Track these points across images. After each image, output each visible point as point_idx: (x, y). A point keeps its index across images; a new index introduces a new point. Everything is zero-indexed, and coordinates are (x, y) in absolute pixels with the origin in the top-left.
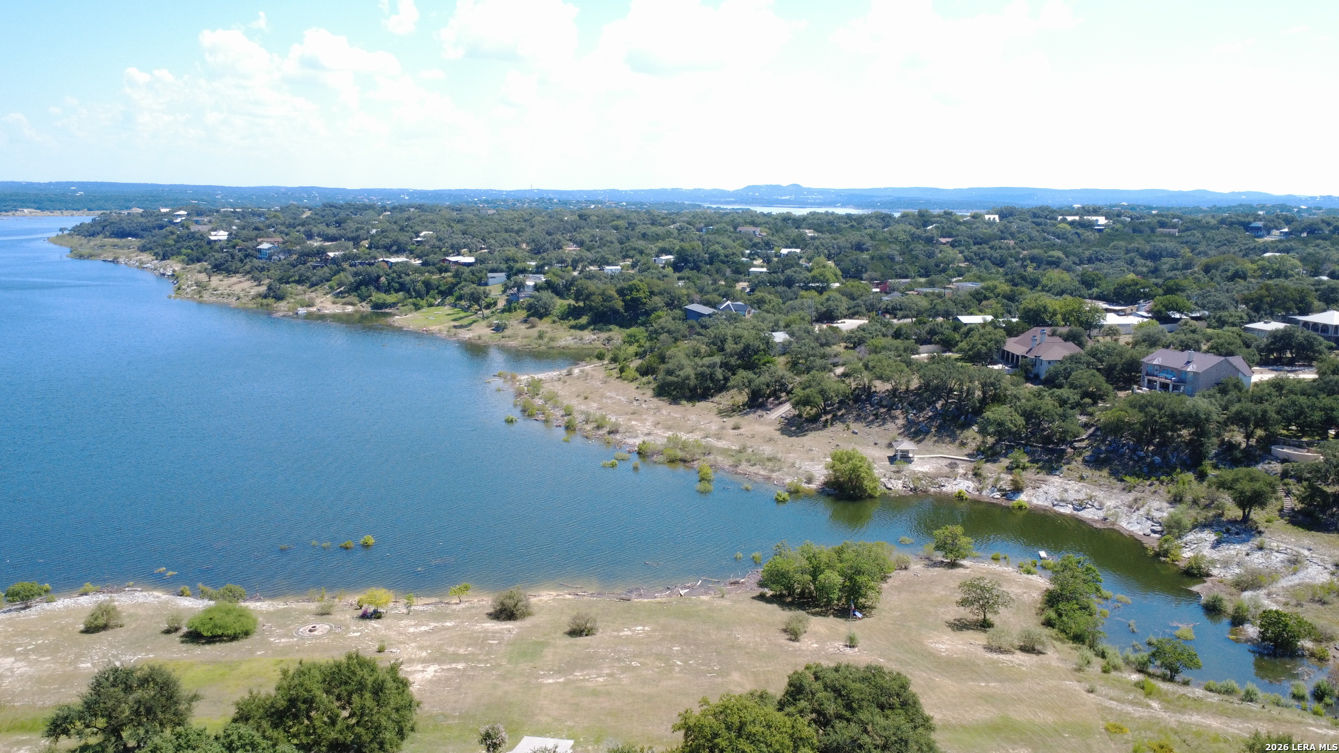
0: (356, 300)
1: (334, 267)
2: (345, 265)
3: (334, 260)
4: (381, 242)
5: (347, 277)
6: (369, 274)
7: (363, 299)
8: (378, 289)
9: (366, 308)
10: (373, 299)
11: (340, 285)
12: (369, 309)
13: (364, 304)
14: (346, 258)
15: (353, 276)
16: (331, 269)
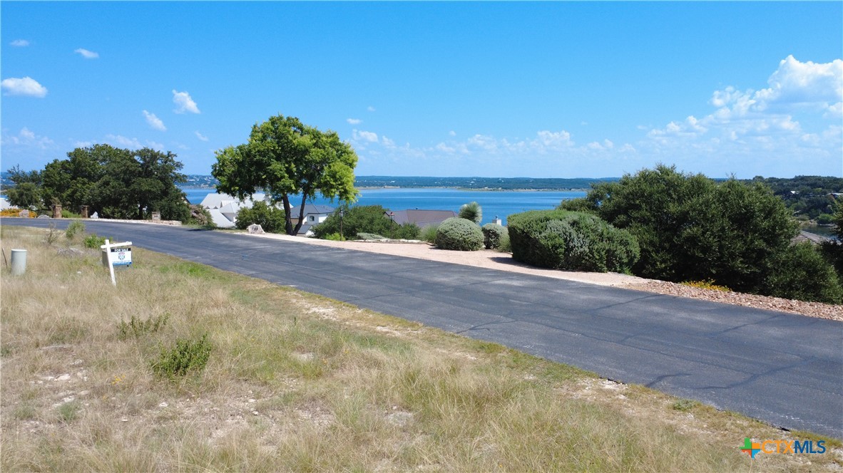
0: (807, 218)
1: (794, 199)
2: (802, 198)
3: (795, 195)
4: (833, 186)
5: (803, 202)
6: (818, 201)
7: (811, 217)
8: (825, 212)
9: (814, 223)
10: (820, 217)
11: (796, 209)
12: (816, 224)
13: (812, 220)
14: (803, 194)
15: (806, 203)
16: (791, 200)
